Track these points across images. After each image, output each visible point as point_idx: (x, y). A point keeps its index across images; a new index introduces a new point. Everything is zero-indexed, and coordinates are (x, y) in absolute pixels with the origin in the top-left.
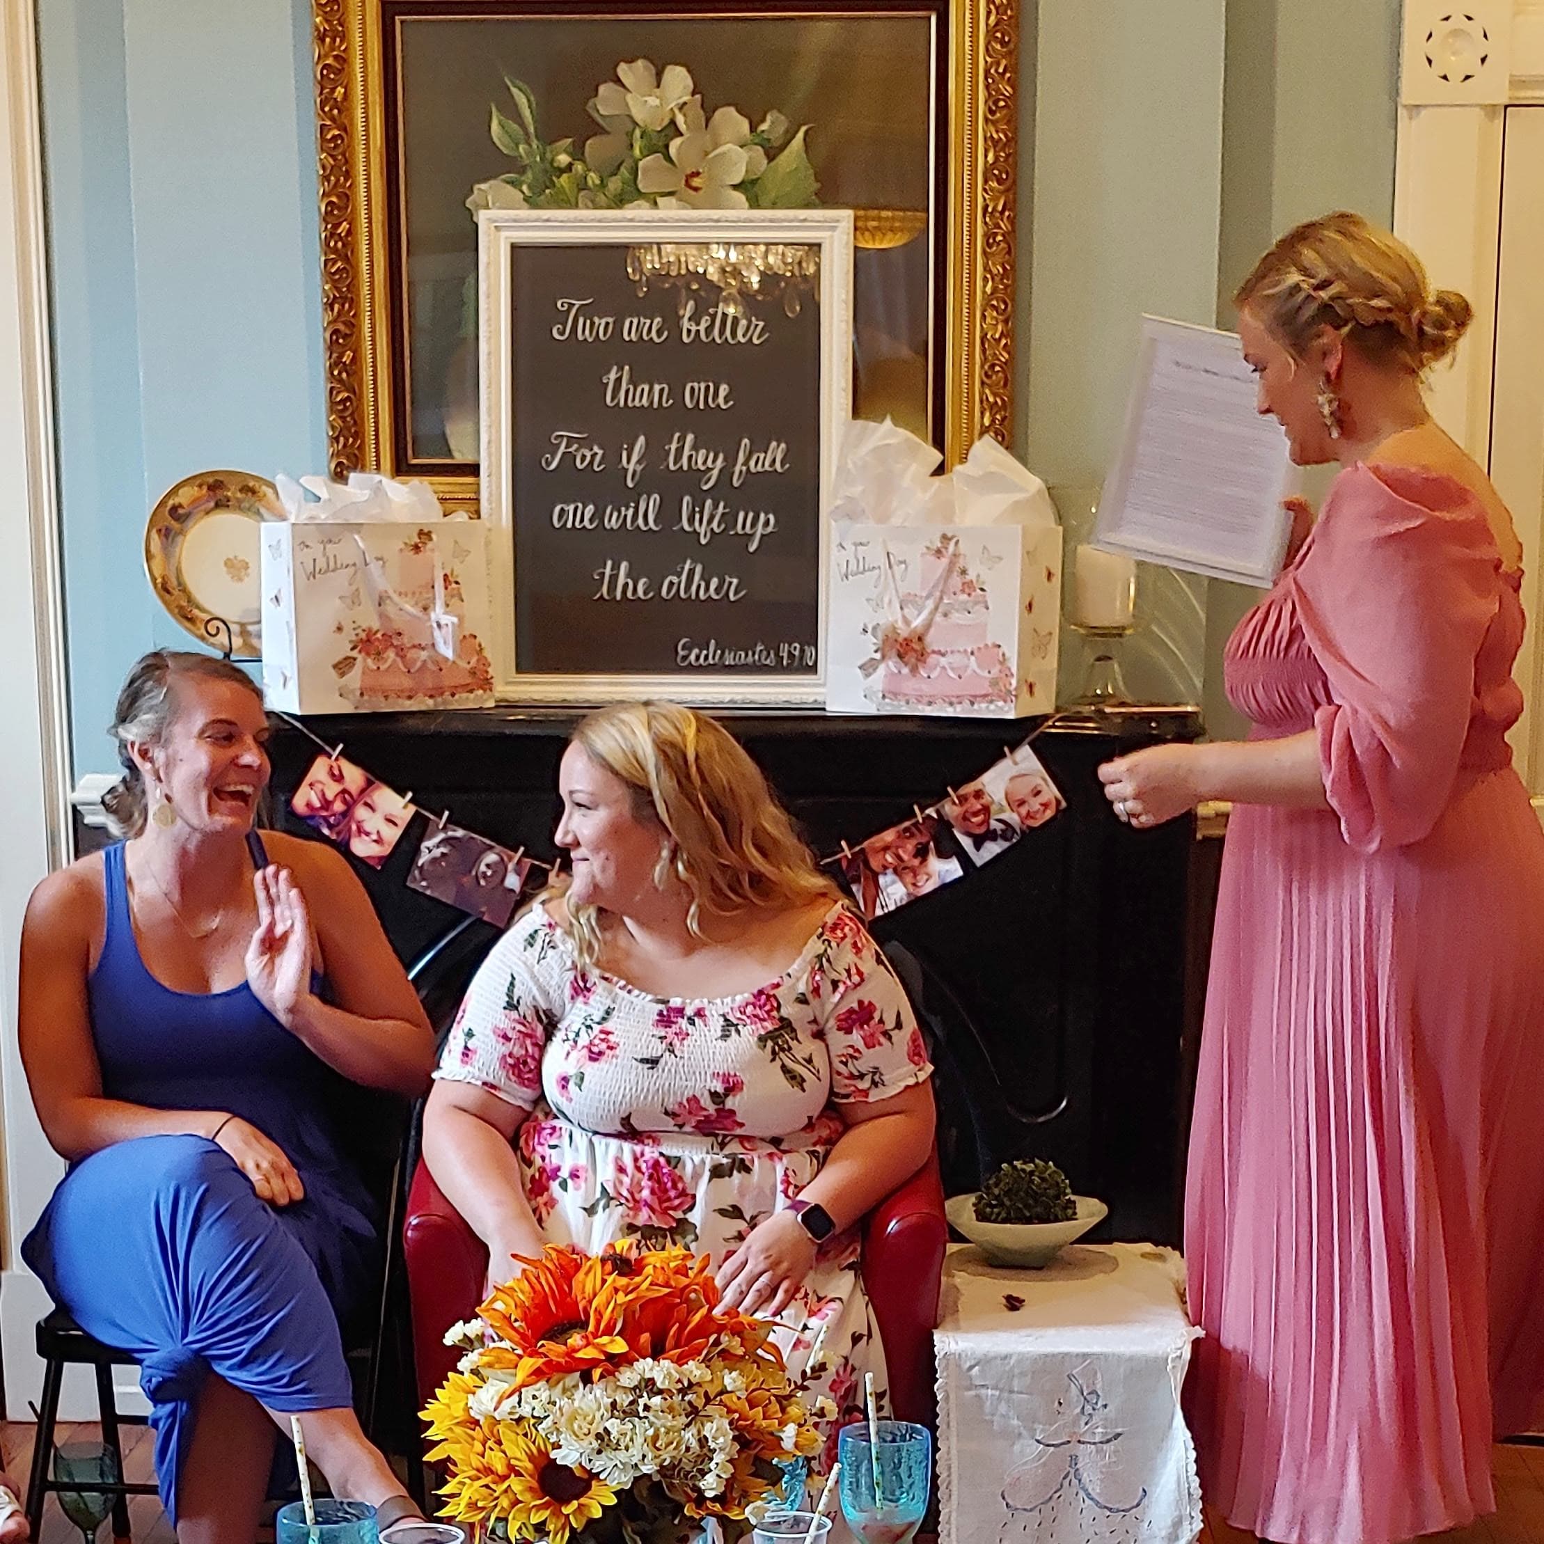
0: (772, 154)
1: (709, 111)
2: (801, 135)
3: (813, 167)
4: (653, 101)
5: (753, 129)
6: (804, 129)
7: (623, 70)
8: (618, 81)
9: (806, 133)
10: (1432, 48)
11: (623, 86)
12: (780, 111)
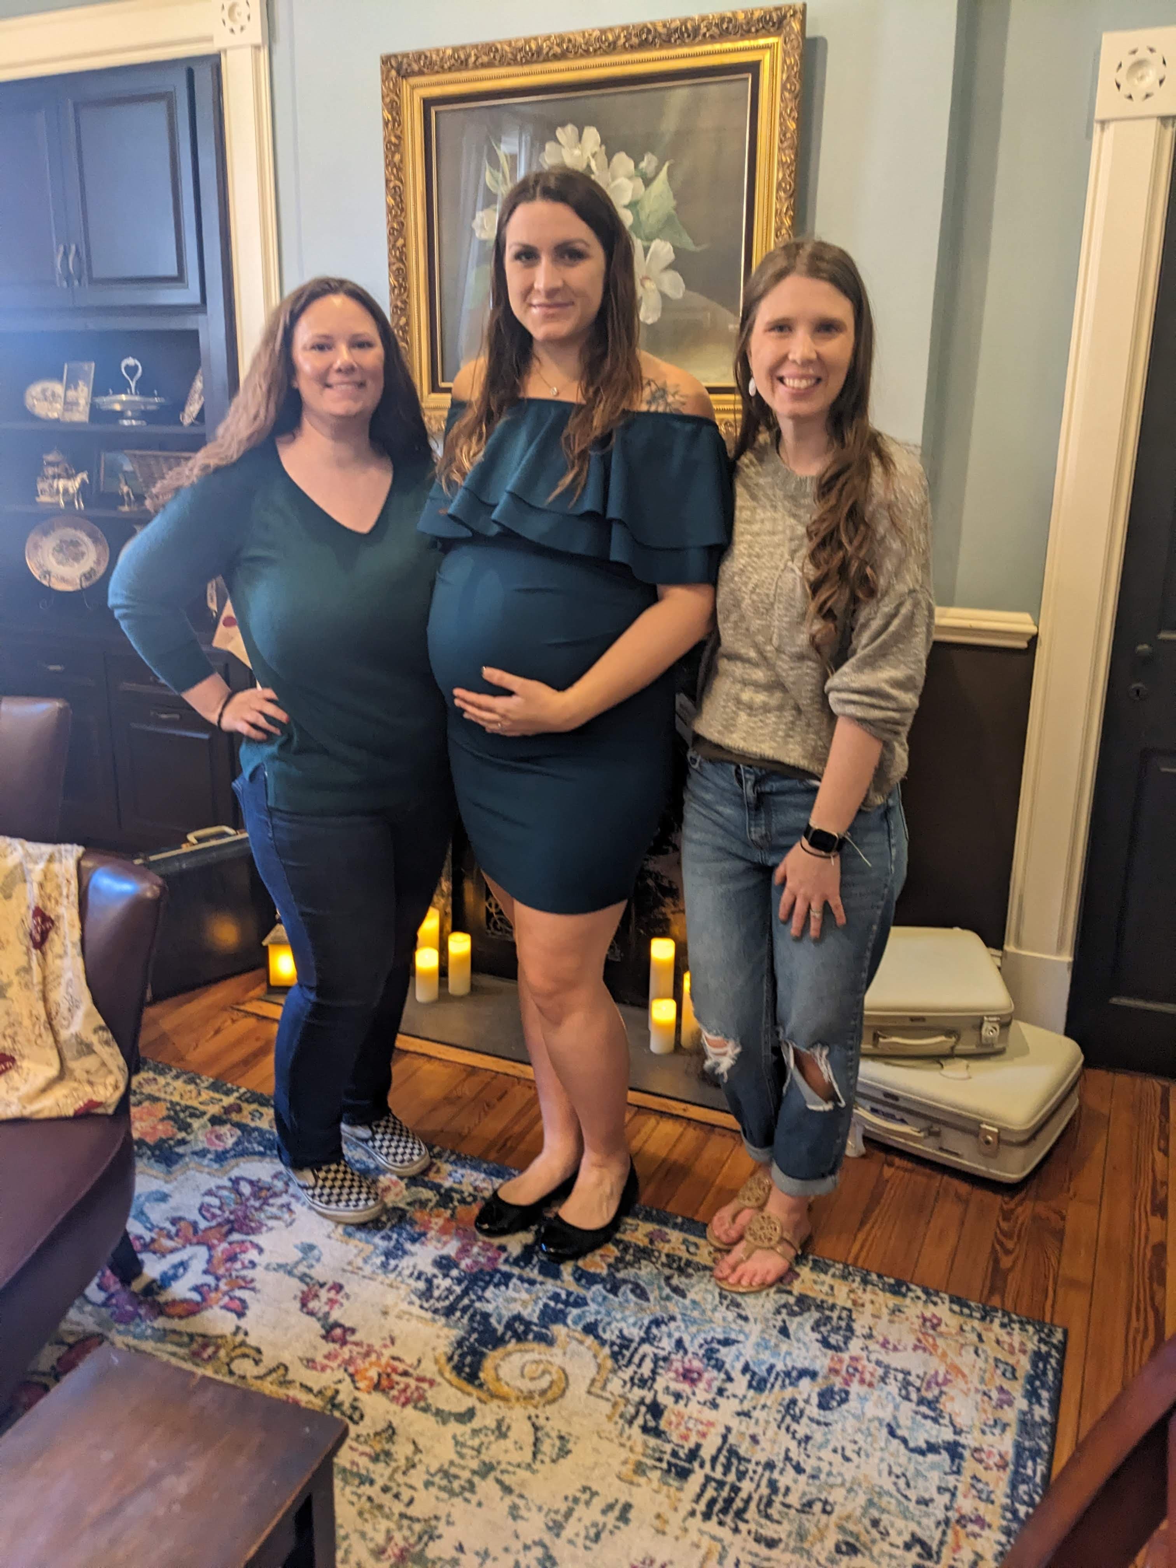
0: (648, 182)
1: (610, 156)
2: (665, 168)
3: (672, 190)
4: (577, 152)
5: (636, 166)
6: (667, 165)
7: (559, 132)
8: (556, 140)
9: (669, 168)
10: (1121, 76)
11: (560, 144)
12: (653, 153)
